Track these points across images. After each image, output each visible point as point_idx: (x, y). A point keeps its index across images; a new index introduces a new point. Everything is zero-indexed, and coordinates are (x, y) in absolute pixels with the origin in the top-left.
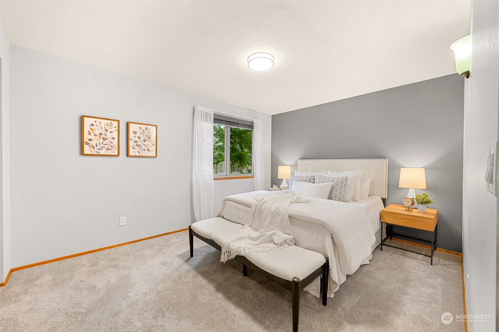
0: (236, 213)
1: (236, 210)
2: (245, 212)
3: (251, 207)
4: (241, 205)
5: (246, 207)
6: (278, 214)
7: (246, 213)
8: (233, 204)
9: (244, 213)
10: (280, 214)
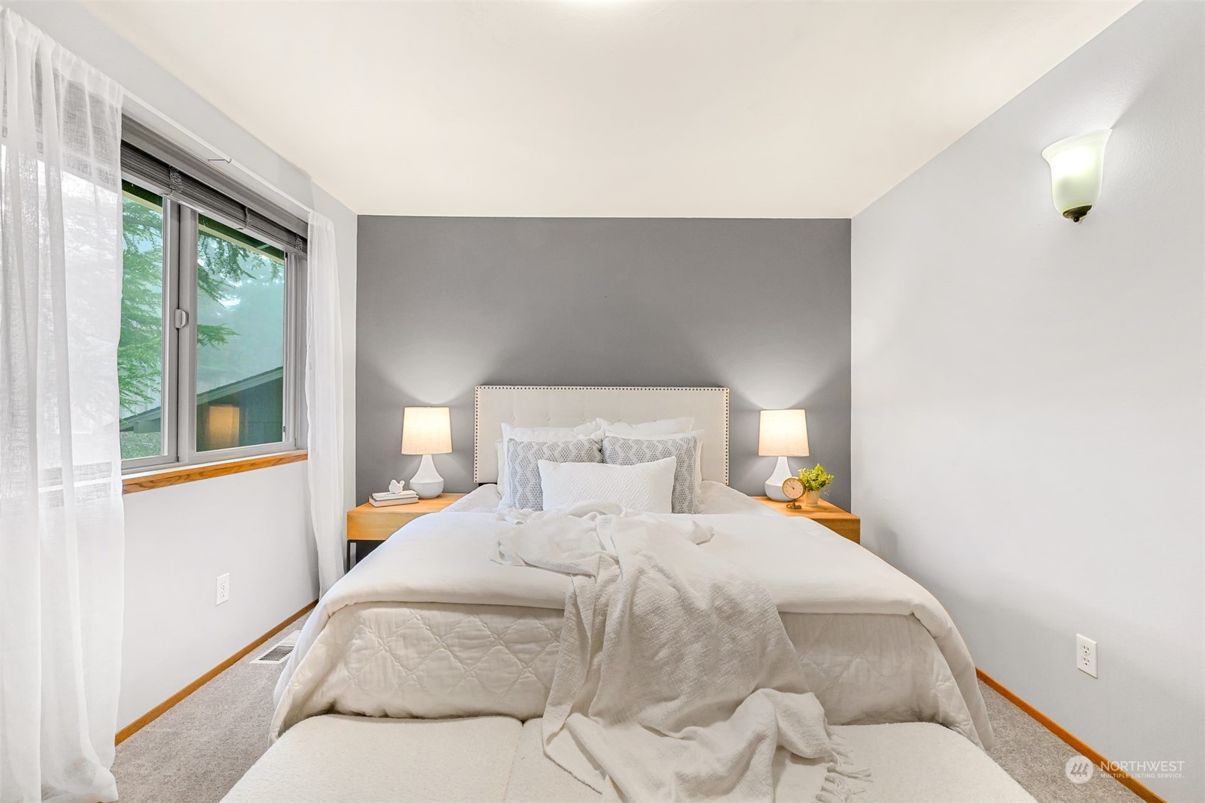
0: (459, 664)
1: (448, 647)
2: (519, 646)
3: (560, 612)
4: (486, 613)
5: (522, 616)
6: (730, 616)
7: (532, 646)
8: (423, 618)
9: (515, 653)
10: (741, 612)
